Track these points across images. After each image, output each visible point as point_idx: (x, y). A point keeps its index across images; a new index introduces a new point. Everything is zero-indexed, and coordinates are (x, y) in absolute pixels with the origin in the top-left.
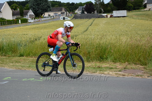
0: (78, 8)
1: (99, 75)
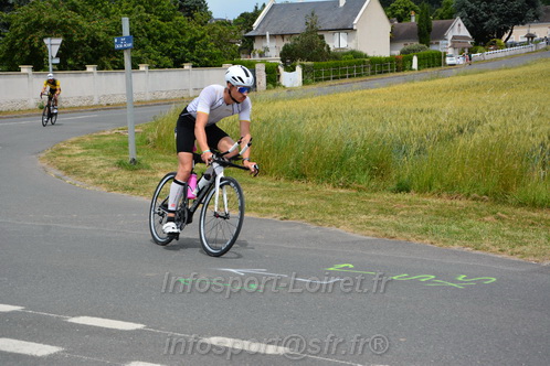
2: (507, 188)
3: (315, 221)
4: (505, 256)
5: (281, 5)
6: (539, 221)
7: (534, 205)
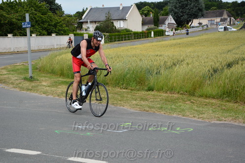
2: (195, 89)
3: (113, 104)
4: (195, 119)
5: (94, 8)
6: (209, 104)
7: (206, 96)
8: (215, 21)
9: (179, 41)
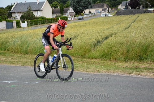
0: (121, 3)
1: (135, 76)
4: (84, 72)
6: (93, 62)
7: (92, 58)
8: (99, 10)
9: (77, 24)
